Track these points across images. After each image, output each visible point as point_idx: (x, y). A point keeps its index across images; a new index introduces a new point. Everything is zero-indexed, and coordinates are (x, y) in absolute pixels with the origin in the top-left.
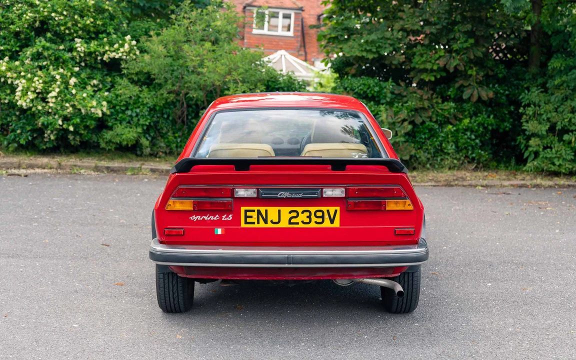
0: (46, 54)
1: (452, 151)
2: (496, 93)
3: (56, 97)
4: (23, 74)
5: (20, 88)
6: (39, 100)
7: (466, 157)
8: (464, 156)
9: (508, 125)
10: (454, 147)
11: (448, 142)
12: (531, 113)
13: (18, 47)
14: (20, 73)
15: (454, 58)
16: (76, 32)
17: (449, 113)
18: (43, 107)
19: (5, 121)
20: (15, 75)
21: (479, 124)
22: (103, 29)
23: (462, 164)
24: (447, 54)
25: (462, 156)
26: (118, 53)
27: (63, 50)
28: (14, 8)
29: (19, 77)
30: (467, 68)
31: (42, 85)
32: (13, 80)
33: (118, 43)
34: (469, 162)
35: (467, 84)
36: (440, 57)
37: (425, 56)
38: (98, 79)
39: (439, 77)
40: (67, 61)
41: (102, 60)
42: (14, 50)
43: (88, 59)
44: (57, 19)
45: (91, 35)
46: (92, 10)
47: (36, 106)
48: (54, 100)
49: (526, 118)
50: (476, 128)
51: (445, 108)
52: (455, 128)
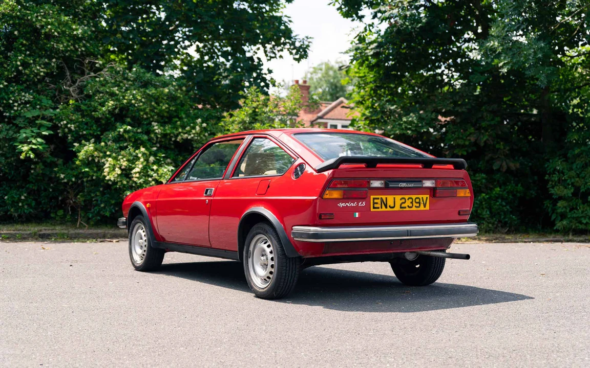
0: (126, 136)
1: (487, 216)
2: (521, 164)
3: (139, 173)
4: (108, 153)
5: (107, 165)
6: (123, 176)
7: (500, 221)
8: (497, 220)
9: (534, 193)
10: (488, 213)
11: (483, 208)
12: (556, 179)
13: (99, 131)
14: (105, 153)
15: (483, 134)
16: (152, 117)
17: (481, 184)
18: (128, 182)
19: (89, 197)
20: (101, 154)
21: (508, 192)
22: (175, 114)
23: (496, 228)
24: (477, 131)
25: (496, 220)
26: (190, 135)
27: (140, 133)
28: (97, 97)
29: (105, 156)
30: (495, 143)
31: (126, 162)
32: (100, 159)
33: (190, 126)
34: (502, 227)
35: (497, 157)
36: (471, 134)
37: (456, 133)
38: (172, 158)
39: (470, 151)
40: (145, 143)
41: (176, 140)
42: (95, 134)
43: (163, 140)
44: (136, 105)
45: (166, 119)
46: (165, 98)
47: (121, 181)
48: (137, 175)
49: (552, 184)
50: (506, 195)
51: (478, 178)
52: (487, 196)
